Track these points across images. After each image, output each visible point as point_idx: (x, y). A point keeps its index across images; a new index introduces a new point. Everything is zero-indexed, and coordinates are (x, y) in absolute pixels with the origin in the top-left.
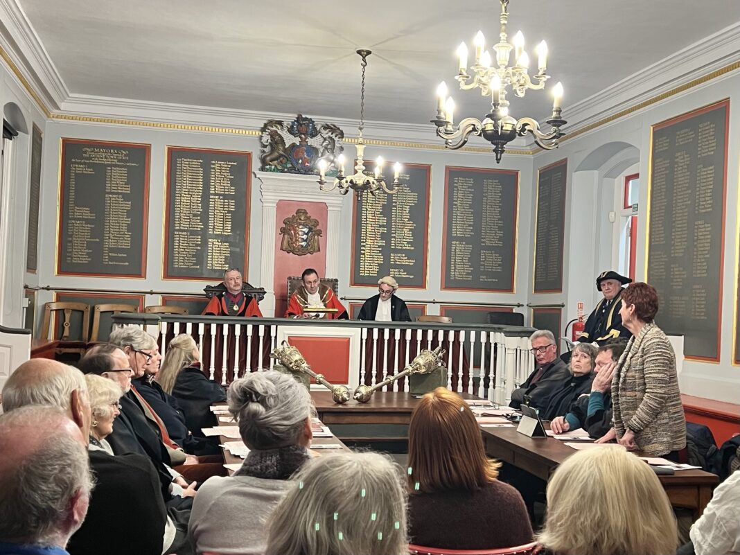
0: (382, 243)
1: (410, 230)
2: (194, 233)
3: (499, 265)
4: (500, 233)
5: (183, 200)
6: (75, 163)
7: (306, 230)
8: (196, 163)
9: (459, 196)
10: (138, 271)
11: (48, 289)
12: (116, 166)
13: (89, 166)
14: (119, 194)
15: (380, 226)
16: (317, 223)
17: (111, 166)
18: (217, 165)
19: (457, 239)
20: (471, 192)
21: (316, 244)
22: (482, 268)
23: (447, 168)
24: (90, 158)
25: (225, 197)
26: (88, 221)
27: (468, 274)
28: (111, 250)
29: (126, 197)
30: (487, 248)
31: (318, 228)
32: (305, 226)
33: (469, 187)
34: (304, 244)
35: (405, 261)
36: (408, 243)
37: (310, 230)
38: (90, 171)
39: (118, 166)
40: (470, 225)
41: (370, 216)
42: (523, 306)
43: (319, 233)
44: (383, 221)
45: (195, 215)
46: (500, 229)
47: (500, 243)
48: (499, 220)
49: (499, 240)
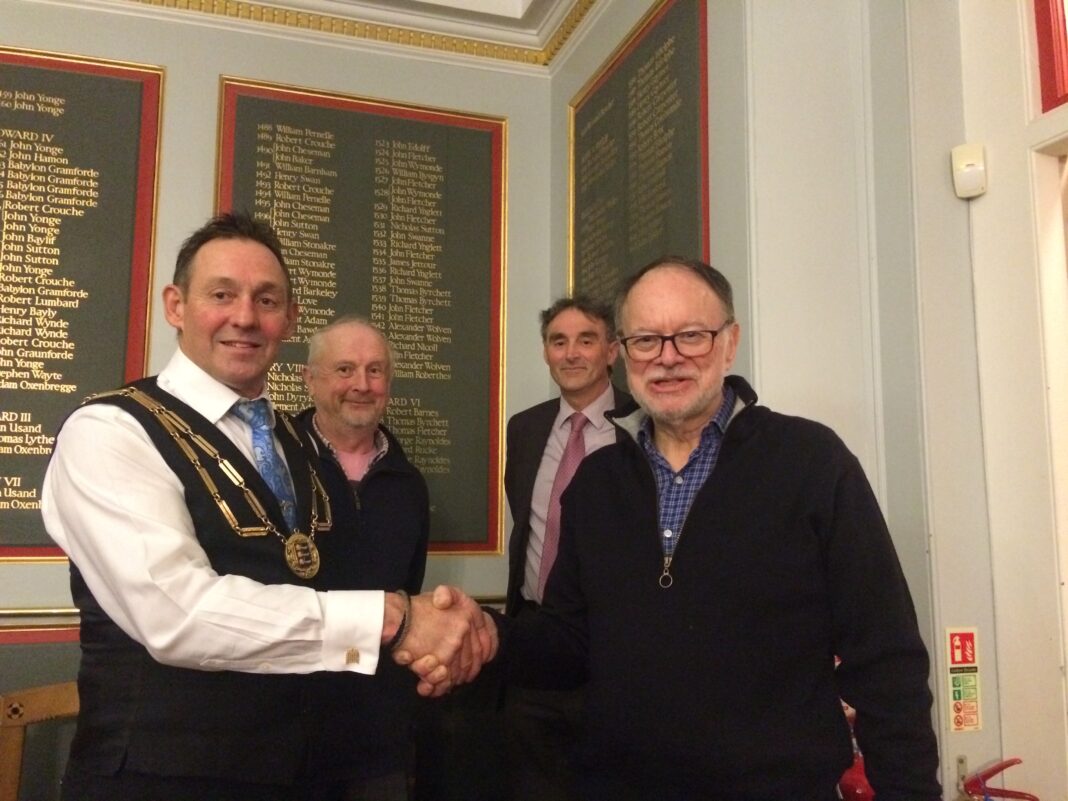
1: (62, 313)
4: (441, 335)
20: (326, 182)
33: (318, 162)
35: (34, 442)
36: (50, 365)
46: (440, 316)
47: (442, 372)
48: (437, 284)
49: (438, 358)
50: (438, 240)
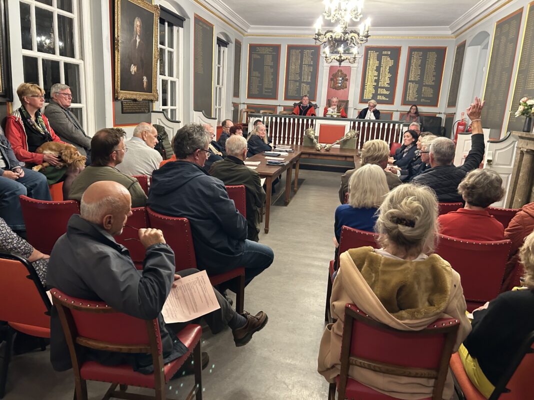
0: (375, 84)
1: (389, 78)
2: (296, 81)
3: (432, 94)
4: (434, 79)
5: (293, 67)
6: (254, 54)
7: (341, 79)
8: (298, 51)
9: (414, 61)
10: (275, 97)
11: (244, 104)
12: (268, 54)
13: (259, 54)
14: (268, 66)
15: (375, 76)
16: (346, 76)
17: (266, 54)
18: (306, 52)
19: (411, 81)
20: (420, 59)
21: (345, 85)
22: (423, 95)
23: (409, 47)
24: (259, 52)
25: (309, 65)
26: (258, 77)
27: (415, 98)
28: (266, 89)
29: (271, 67)
30: (426, 86)
31: (347, 78)
32: (341, 77)
33: (420, 56)
34: (340, 85)
35: (385, 92)
36: (387, 84)
37: (343, 79)
38: (259, 57)
39: (269, 54)
40: (418, 75)
41: (370, 72)
42: (442, 113)
43: (347, 80)
44: (376, 74)
45: (297, 74)
46: (434, 76)
47: (433, 83)
48: (434, 72)
49: (433, 82)
50: (435, 65)
